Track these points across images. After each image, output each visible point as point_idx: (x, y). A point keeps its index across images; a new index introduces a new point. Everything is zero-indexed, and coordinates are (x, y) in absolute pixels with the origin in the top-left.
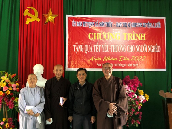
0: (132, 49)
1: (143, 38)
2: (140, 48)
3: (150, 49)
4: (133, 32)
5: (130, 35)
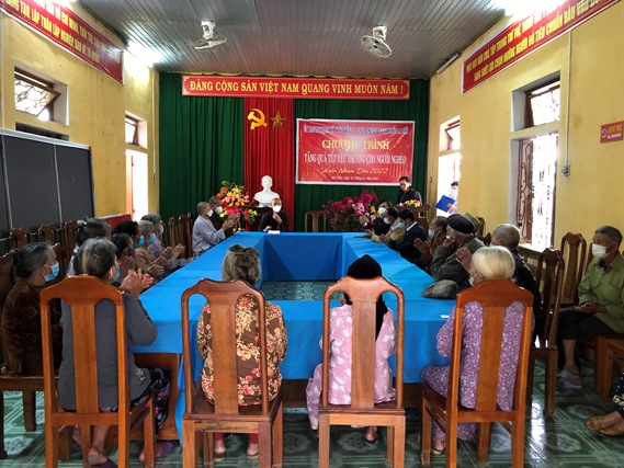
1: (386, 147)
2: (382, 158)
3: (394, 160)
4: (375, 139)
5: (371, 143)
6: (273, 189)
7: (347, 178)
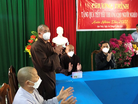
0: (119, 15)
1: (127, 7)
2: (125, 14)
3: (131, 15)
4: (121, 3)
5: (119, 5)
6: (64, 35)
7: (106, 27)
